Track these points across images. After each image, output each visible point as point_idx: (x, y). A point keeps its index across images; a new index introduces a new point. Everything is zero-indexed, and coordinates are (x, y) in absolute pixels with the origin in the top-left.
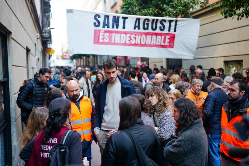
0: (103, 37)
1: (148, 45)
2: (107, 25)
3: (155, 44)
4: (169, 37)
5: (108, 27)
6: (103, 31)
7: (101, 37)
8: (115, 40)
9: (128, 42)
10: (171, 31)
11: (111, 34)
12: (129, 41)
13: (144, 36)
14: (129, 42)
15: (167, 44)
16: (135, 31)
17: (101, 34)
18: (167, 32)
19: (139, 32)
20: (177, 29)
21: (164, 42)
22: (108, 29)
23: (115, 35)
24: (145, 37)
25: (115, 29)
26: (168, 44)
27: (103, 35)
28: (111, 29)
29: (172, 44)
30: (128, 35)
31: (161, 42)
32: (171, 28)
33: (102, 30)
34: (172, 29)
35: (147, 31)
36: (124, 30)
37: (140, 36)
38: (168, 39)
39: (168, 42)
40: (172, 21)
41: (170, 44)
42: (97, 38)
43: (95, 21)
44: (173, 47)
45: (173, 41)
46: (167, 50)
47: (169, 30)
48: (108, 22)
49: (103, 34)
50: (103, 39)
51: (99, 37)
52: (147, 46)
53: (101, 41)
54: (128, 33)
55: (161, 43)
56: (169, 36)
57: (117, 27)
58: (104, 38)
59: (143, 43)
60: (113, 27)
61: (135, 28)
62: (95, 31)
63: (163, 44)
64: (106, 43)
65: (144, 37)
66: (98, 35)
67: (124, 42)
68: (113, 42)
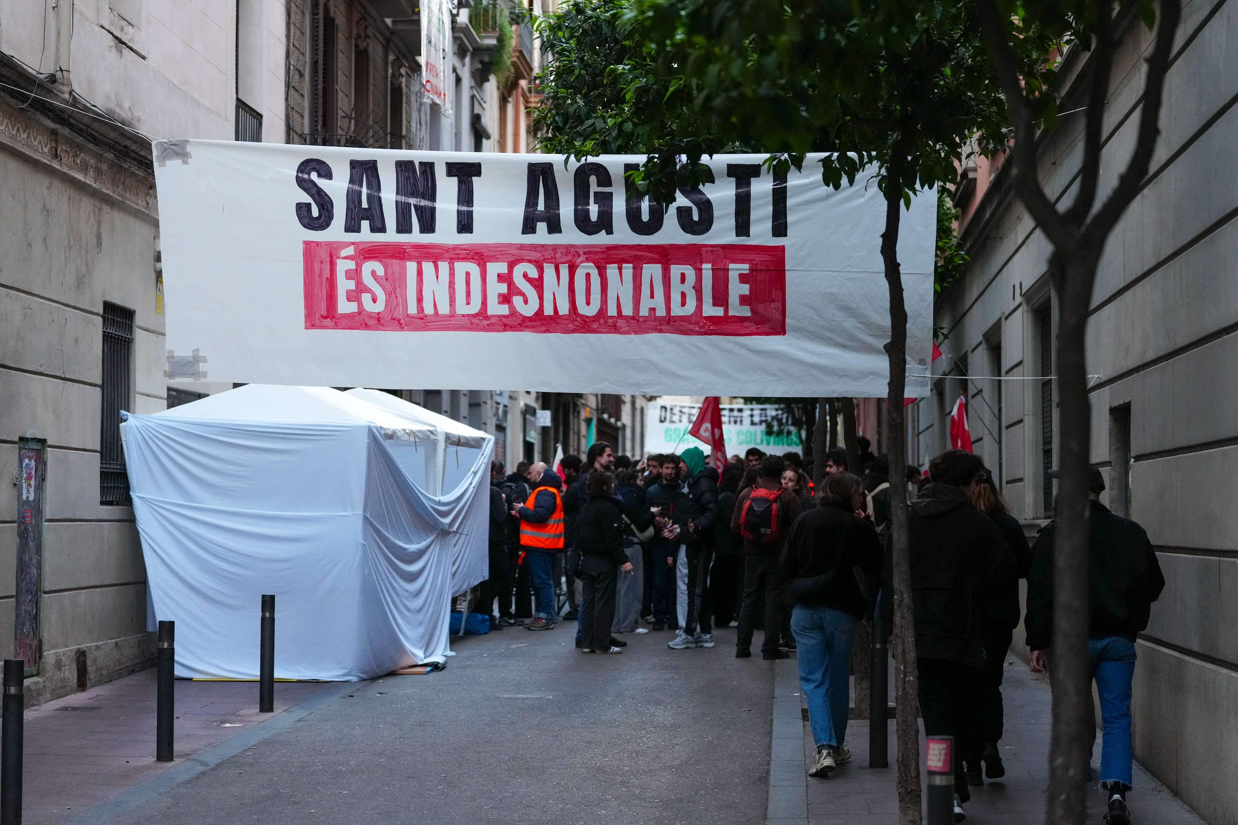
0: (351, 285)
1: (620, 323)
2: (367, 214)
3: (661, 312)
4: (745, 268)
5: (379, 227)
6: (350, 251)
7: (344, 285)
8: (420, 300)
9: (496, 309)
10: (754, 229)
11: (395, 263)
12: (505, 299)
13: (586, 268)
14: (504, 310)
15: (737, 310)
16: (529, 239)
17: (343, 266)
18: (731, 238)
19: (555, 248)
20: (791, 218)
21: (721, 298)
22: (378, 238)
23: (420, 273)
24: (594, 273)
25: (416, 237)
26: (746, 312)
27: (355, 275)
28: (391, 236)
29: (771, 310)
30: (496, 268)
31: (699, 299)
32: (754, 215)
33: (347, 245)
34: (760, 220)
35: (601, 239)
36: (465, 239)
37: (564, 270)
38: (743, 278)
39: (744, 300)
40: (754, 171)
41: (761, 308)
42: (322, 293)
43: (306, 198)
44: (780, 329)
45: (775, 294)
46: (744, 346)
47: (743, 228)
48: (376, 202)
49: (352, 265)
50: (354, 296)
51: (332, 283)
52: (614, 328)
53: (345, 307)
54: (494, 258)
55: (699, 307)
56: (743, 261)
57: (428, 226)
58: (361, 288)
59: (588, 311)
60: (404, 227)
61: (529, 227)
62: (309, 248)
63: (710, 310)
64: (370, 315)
65: (588, 275)
66: (327, 274)
67: (475, 307)
68: (412, 309)
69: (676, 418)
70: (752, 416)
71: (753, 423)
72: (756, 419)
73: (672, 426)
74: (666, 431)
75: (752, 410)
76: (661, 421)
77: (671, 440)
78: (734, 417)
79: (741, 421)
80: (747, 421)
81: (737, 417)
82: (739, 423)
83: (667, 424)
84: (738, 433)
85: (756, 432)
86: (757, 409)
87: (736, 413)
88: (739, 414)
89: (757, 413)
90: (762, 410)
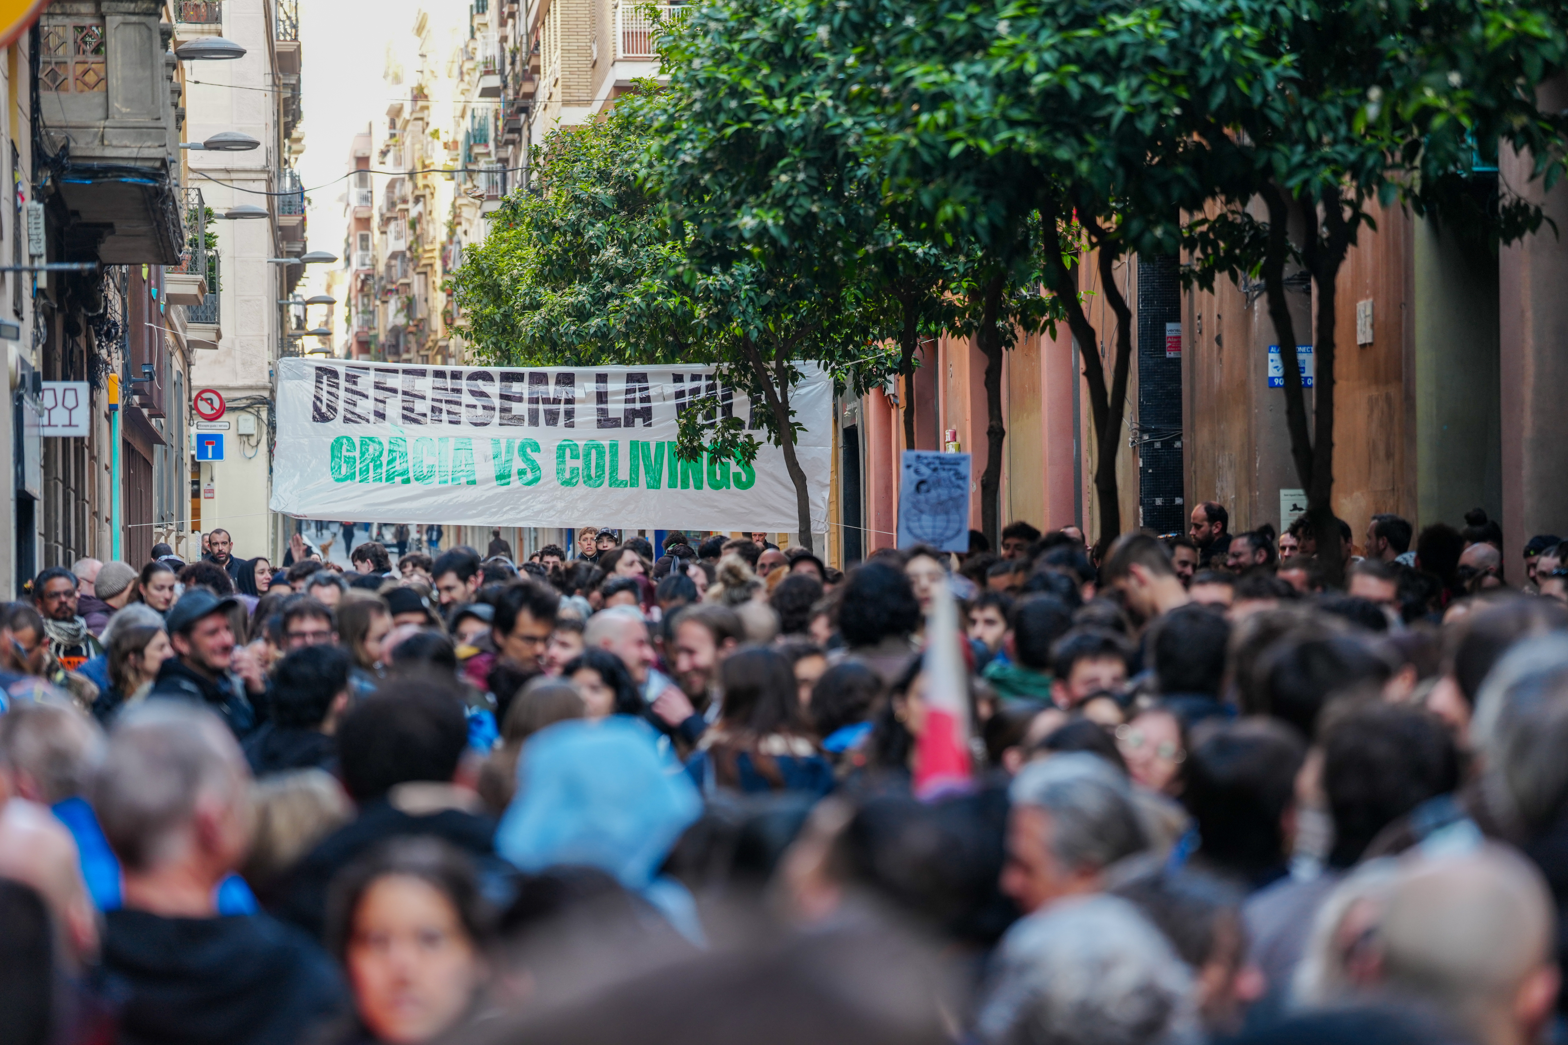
69: (366, 407)
70: (602, 397)
71: (605, 421)
72: (616, 408)
73: (356, 431)
74: (336, 448)
75: (602, 378)
76: (321, 417)
77: (352, 476)
78: (546, 401)
79: (569, 414)
80: (586, 412)
81: (557, 401)
82: (562, 420)
83: (337, 426)
84: (561, 449)
85: (614, 447)
86: (617, 376)
87: (552, 390)
88: (563, 392)
89: (616, 386)
90: (631, 378)
